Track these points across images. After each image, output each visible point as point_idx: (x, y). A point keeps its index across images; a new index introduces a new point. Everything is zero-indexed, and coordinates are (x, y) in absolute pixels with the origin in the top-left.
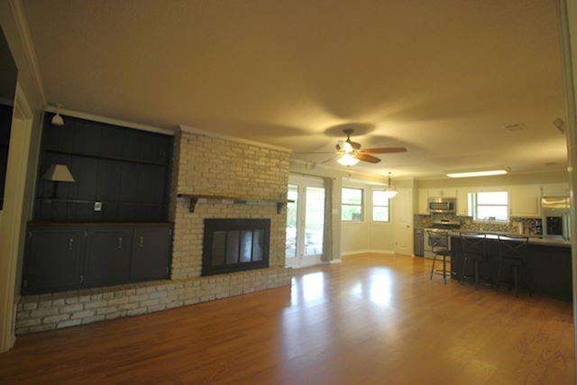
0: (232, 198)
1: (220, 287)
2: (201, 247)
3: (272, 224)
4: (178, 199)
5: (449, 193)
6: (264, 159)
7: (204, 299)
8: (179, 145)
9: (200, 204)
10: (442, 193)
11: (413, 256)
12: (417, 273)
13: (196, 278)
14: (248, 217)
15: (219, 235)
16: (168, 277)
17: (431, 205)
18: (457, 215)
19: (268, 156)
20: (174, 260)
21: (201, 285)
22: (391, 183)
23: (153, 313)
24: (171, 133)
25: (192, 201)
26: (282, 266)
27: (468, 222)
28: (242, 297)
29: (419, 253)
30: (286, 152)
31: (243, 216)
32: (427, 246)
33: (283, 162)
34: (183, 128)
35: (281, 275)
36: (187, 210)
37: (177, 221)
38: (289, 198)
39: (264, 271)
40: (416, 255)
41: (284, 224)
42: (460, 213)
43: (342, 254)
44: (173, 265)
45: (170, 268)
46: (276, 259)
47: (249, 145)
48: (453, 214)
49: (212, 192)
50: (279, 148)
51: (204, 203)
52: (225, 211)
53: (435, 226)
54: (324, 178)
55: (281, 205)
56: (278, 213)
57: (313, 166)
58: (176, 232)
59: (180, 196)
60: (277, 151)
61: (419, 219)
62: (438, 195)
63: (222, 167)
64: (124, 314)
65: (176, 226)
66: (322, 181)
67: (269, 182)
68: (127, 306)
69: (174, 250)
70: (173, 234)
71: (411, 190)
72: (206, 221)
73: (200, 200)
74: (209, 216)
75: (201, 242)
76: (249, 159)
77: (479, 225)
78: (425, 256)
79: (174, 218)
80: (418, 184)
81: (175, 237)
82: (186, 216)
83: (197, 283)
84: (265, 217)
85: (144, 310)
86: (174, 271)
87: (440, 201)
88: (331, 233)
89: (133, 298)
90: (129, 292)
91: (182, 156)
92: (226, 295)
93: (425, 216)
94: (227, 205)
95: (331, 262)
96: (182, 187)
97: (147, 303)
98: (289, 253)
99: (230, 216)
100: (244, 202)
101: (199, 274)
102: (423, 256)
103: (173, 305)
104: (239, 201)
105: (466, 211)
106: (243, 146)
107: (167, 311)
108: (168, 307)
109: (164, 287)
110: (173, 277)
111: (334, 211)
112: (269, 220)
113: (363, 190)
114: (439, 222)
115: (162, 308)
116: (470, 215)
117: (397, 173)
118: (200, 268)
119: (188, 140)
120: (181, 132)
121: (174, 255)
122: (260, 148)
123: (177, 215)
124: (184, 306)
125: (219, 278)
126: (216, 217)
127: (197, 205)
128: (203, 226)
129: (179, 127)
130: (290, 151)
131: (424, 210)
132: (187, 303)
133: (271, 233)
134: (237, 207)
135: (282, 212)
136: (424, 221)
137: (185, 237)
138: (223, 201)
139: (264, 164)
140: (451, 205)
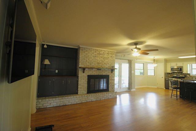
0: (96, 68)
1: (93, 97)
2: (87, 84)
3: (110, 77)
4: (79, 69)
5: (180, 64)
6: (107, 55)
7: (88, 101)
8: (79, 51)
9: (86, 70)
10: (177, 64)
11: (165, 89)
12: (166, 95)
13: (86, 94)
14: (102, 74)
15: (92, 80)
16: (77, 93)
17: (172, 69)
18: (183, 73)
19: (108, 54)
20: (79, 88)
21: (87, 96)
22: (155, 61)
23: (73, 104)
24: (77, 48)
25: (84, 69)
26: (114, 91)
27: (188, 76)
28: (100, 101)
29: (167, 87)
30: (114, 52)
31: (100, 74)
32: (170, 85)
33: (113, 55)
34: (80, 46)
35: (113, 94)
36: (82, 72)
37: (79, 76)
38: (115, 68)
39: (107, 93)
40: (166, 88)
41: (114, 77)
42: (184, 72)
43: (136, 87)
44: (78, 90)
45: (78, 91)
46: (111, 89)
47: (101, 50)
48: (182, 73)
49: (90, 66)
50: (111, 51)
51: (87, 70)
52: (94, 72)
53: (174, 77)
54: (128, 60)
55: (113, 70)
56: (112, 73)
57: (124, 56)
58: (79, 79)
59: (80, 68)
60: (111, 52)
61: (167, 74)
62: (175, 65)
63: (93, 58)
64: (65, 104)
65: (79, 77)
66: (128, 61)
67: (108, 62)
68: (66, 102)
69: (79, 85)
70: (78, 80)
71: (163, 63)
72: (88, 76)
73: (86, 69)
74: (89, 74)
75: (87, 82)
76: (101, 55)
77: (193, 77)
78: (170, 89)
79: (78, 75)
80: (166, 61)
81: (79, 81)
82: (82, 74)
83: (86, 96)
84: (107, 74)
85: (70, 103)
86: (79, 92)
87: (176, 68)
88: (131, 80)
89: (67, 100)
90: (66, 97)
91: (80, 55)
92: (95, 100)
93: (170, 73)
94: (95, 71)
95: (131, 90)
96: (81, 65)
97: (71, 101)
98: (116, 86)
99: (96, 74)
100: (100, 70)
101: (86, 93)
102: (169, 89)
103: (79, 102)
104: (99, 69)
105: (187, 71)
106: (99, 51)
107: (77, 104)
108: (77, 103)
109: (76, 96)
110: (78, 93)
111: (132, 72)
112: (109, 75)
113: (144, 64)
114: (176, 76)
115: (75, 103)
116: (189, 73)
117: (157, 57)
118: (86, 91)
119: (82, 50)
120: (80, 47)
121: (79, 86)
122: (105, 51)
123: (79, 74)
124: (82, 103)
125: (93, 94)
126: (91, 74)
127: (85, 71)
128: (87, 77)
129: (79, 46)
130: (115, 51)
131: (169, 71)
132: (83, 102)
133: (110, 80)
134: (98, 71)
135: (113, 72)
136: (169, 75)
137: (82, 81)
138: (93, 69)
139: (106, 56)
140: (180, 69)
